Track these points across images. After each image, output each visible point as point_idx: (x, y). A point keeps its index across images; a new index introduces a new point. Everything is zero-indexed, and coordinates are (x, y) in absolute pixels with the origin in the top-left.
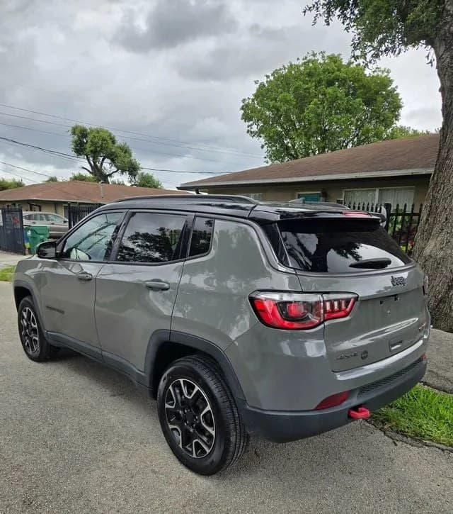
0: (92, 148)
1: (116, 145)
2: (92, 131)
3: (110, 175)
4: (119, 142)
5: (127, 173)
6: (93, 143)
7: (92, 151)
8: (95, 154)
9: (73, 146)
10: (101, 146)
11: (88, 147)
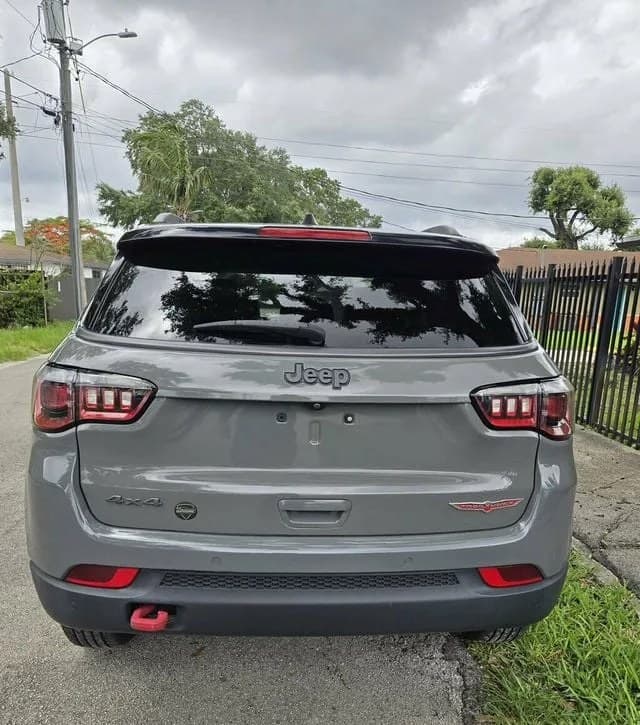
0: (556, 199)
1: (599, 190)
2: (561, 172)
3: (581, 237)
4: (605, 184)
5: (610, 231)
6: (559, 191)
7: (555, 203)
8: (560, 207)
9: (531, 200)
10: (570, 194)
11: (550, 199)
